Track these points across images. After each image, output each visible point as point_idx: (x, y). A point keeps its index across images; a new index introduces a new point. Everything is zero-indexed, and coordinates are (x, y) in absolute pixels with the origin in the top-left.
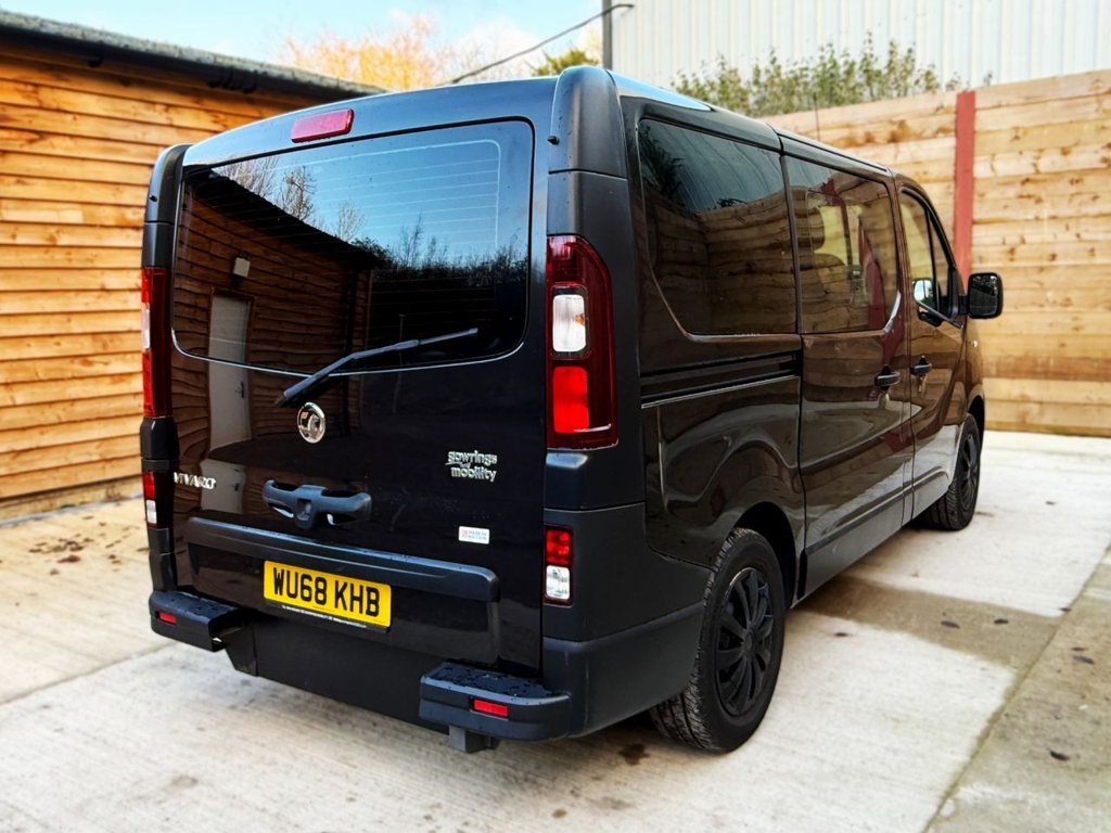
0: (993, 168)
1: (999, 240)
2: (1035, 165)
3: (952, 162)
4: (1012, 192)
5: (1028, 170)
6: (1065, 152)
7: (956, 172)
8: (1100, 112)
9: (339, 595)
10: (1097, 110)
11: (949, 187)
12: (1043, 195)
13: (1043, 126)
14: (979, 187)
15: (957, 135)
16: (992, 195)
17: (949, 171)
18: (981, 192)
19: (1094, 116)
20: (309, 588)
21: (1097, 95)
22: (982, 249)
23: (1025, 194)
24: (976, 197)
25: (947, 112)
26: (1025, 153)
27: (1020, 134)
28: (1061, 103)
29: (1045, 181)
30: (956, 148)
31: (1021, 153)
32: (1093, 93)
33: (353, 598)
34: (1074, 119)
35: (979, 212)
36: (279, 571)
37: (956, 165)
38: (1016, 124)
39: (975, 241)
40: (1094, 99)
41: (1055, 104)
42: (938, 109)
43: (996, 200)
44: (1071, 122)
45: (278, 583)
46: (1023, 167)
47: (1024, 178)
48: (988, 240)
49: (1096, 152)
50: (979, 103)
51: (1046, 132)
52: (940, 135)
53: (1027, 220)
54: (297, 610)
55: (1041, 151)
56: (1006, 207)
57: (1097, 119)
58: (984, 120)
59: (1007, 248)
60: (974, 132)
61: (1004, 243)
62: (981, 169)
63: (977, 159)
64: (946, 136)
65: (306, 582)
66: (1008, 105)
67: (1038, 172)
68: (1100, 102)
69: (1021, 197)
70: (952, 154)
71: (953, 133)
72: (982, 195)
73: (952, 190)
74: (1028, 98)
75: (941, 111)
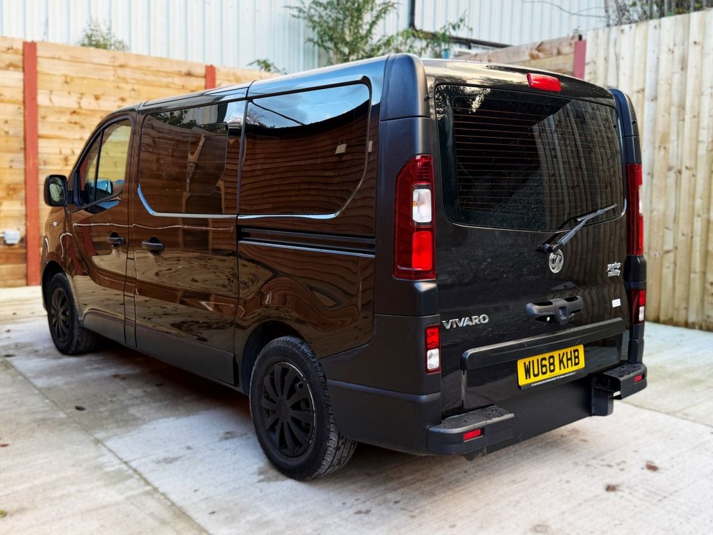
0: (50, 100)
1: (57, 151)
2: (79, 103)
3: (21, 90)
4: (65, 118)
5: (74, 106)
6: (97, 98)
7: (24, 97)
8: (116, 77)
9: (561, 361)
10: (114, 76)
11: (19, 108)
12: (85, 123)
13: (83, 78)
14: (41, 112)
15: (24, 71)
16: (51, 119)
17: (20, 97)
18: (43, 115)
19: (112, 78)
20: (545, 366)
21: (114, 66)
22: (45, 156)
23: (73, 121)
24: (39, 119)
25: (16, 52)
26: (72, 94)
27: (68, 80)
28: (93, 66)
29: (85, 114)
30: (24, 80)
31: (69, 93)
32: (111, 64)
33: (568, 360)
34: (101, 77)
35: (42, 130)
36: (527, 363)
37: (24, 93)
38: (65, 72)
39: (40, 150)
40: (111, 68)
41: (90, 65)
42: (9, 49)
43: (54, 123)
44: (100, 80)
45: (527, 371)
46: (71, 103)
47: (72, 110)
48: (50, 150)
49: (115, 102)
50: (40, 53)
51: (85, 82)
52: (11, 68)
53: (75, 139)
54: (541, 383)
55: (82, 94)
56: (61, 128)
57: (114, 81)
58: (43, 65)
59: (62, 157)
60: (37, 72)
61: (61, 153)
62: (42, 99)
63: (39, 91)
64: (15, 71)
65: (544, 362)
66: (59, 59)
67: (80, 108)
68: (115, 71)
69: (71, 123)
70: (21, 84)
71: (21, 70)
72: (44, 118)
73: (22, 111)
74: (72, 57)
75: (11, 51)
